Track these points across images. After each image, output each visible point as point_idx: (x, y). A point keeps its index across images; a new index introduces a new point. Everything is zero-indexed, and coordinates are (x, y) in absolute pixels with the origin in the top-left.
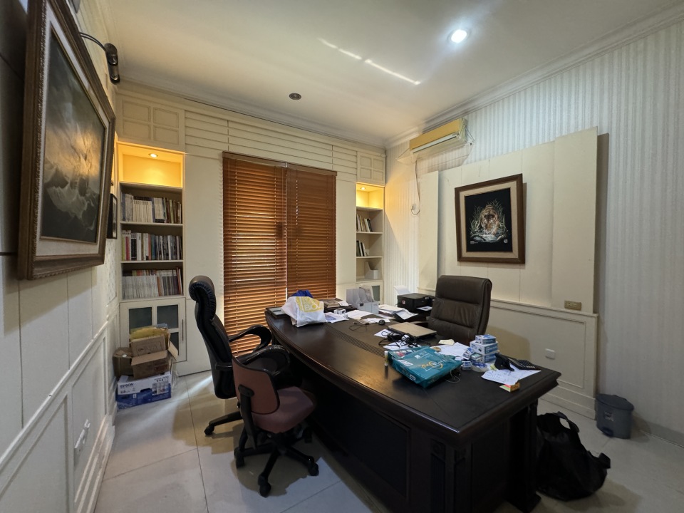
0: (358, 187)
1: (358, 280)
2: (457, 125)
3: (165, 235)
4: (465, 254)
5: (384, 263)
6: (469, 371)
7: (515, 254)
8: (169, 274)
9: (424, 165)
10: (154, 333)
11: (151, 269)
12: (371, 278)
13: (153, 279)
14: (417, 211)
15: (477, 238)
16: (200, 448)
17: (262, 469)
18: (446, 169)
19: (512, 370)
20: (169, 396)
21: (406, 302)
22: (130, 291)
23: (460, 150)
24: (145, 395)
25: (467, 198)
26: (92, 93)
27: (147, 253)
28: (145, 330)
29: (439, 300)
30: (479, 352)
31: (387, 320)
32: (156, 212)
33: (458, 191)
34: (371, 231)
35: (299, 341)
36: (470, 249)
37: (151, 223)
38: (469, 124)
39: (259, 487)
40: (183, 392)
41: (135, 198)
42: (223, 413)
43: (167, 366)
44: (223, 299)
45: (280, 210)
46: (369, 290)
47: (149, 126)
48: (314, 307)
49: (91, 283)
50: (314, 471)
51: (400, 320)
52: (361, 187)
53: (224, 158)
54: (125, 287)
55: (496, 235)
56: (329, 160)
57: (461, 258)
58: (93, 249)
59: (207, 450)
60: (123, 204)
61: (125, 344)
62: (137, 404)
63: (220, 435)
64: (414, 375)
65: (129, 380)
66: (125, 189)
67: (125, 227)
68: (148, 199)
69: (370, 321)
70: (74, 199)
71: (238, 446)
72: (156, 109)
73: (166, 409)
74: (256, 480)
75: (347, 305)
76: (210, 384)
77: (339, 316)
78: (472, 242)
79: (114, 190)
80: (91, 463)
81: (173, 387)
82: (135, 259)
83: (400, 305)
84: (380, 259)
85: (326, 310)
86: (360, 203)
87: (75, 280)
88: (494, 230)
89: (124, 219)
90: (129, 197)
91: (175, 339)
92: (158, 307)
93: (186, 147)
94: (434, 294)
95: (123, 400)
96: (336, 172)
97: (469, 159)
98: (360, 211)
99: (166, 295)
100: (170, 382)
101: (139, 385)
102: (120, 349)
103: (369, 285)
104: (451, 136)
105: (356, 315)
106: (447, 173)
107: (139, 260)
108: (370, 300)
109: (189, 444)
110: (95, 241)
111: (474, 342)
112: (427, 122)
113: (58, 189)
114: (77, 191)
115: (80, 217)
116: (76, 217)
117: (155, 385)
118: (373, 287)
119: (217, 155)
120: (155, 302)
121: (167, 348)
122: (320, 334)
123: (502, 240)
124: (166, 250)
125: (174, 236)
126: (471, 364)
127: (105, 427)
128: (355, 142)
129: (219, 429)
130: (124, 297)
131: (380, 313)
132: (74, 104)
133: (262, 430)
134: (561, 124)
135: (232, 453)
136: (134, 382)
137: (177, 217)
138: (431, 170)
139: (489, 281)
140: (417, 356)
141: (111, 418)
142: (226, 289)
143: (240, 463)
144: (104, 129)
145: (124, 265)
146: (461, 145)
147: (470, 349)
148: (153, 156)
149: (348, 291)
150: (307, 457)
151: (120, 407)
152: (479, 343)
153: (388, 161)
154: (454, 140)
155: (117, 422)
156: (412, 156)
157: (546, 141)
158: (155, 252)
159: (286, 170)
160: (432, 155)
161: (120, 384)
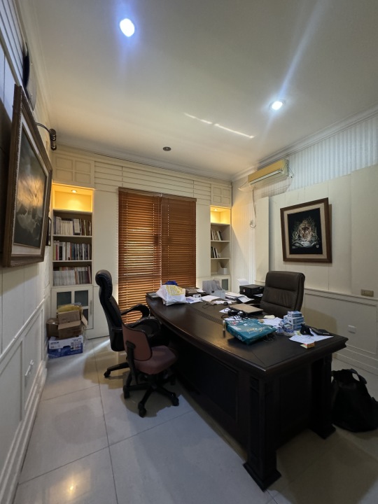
0: (212, 209)
1: (212, 275)
2: (281, 164)
3: (80, 244)
4: (289, 256)
5: (231, 263)
6: (281, 335)
7: (324, 256)
8: (83, 269)
9: (259, 192)
10: (72, 309)
11: (71, 266)
12: (221, 274)
13: (72, 272)
14: (254, 225)
15: (297, 245)
16: (101, 385)
17: (141, 399)
18: (274, 195)
19: (312, 335)
20: (82, 352)
21: (246, 291)
22: (58, 281)
23: (284, 182)
24: (66, 350)
25: (289, 215)
26: (40, 157)
27: (69, 256)
28: (67, 306)
29: (267, 288)
30: (289, 322)
31: (230, 302)
32: (75, 228)
33: (282, 210)
34: (222, 240)
35: (168, 315)
36: (292, 252)
37: (72, 235)
38: (290, 163)
39: (138, 410)
40: (91, 349)
41: (63, 219)
42: (117, 363)
43: (80, 331)
44: (118, 287)
45: (157, 226)
46: (218, 282)
47: (72, 172)
48: (178, 292)
49: (35, 274)
50: (176, 403)
51: (239, 302)
52: (214, 209)
53: (119, 191)
54: (54, 278)
55: (311, 242)
56: (191, 191)
57: (285, 259)
58: (38, 252)
59: (105, 387)
60: (55, 223)
61: (54, 316)
62: (61, 356)
63: (114, 378)
64: (241, 335)
65: (56, 339)
66: (56, 213)
67: (56, 238)
68: (70, 220)
69: (218, 302)
70: (29, 221)
71: (125, 384)
72: (76, 161)
73: (80, 359)
74: (137, 406)
75: (202, 291)
76: (108, 345)
77: (196, 299)
78: (294, 247)
79: (50, 215)
80: (33, 389)
81: (84, 345)
82: (61, 259)
83: (241, 293)
84: (228, 260)
85: (187, 295)
86: (214, 220)
87: (27, 270)
88: (309, 238)
89: (55, 233)
90: (58, 219)
91: (86, 313)
92: (76, 292)
93: (95, 185)
94: (264, 285)
95: (52, 353)
96: (196, 199)
97: (290, 188)
98: (213, 226)
99: (80, 283)
100: (82, 342)
101: (62, 343)
102: (51, 319)
103: (220, 278)
104: (277, 172)
105: (208, 299)
106: (275, 198)
107: (64, 260)
108: (219, 289)
109: (93, 382)
110: (39, 247)
111: (286, 316)
112: (260, 162)
113: (22, 216)
114: (31, 216)
115: (32, 231)
116: (30, 232)
117: (72, 343)
118: (223, 280)
119: (115, 189)
120: (74, 288)
121: (81, 319)
122: (182, 311)
123: (315, 245)
124: (81, 253)
125: (86, 244)
126: (283, 331)
127: (41, 367)
128: (210, 178)
129: (113, 373)
130: (54, 285)
131: (227, 298)
132: (31, 165)
133: (141, 372)
134: (355, 161)
135: (122, 389)
136: (60, 341)
137: (89, 232)
138: (263, 196)
139: (303, 274)
140: (245, 325)
141: (45, 363)
142: (120, 280)
143: (127, 395)
144: (46, 177)
145: (54, 264)
146: (285, 178)
147: (283, 321)
148: (74, 192)
149: (204, 282)
150: (172, 393)
151: (50, 357)
152: (290, 317)
153: (234, 190)
154: (279, 175)
155: (48, 366)
156: (249, 187)
157: (345, 174)
158: (74, 255)
159: (161, 198)
160: (264, 186)
161: (50, 342)
